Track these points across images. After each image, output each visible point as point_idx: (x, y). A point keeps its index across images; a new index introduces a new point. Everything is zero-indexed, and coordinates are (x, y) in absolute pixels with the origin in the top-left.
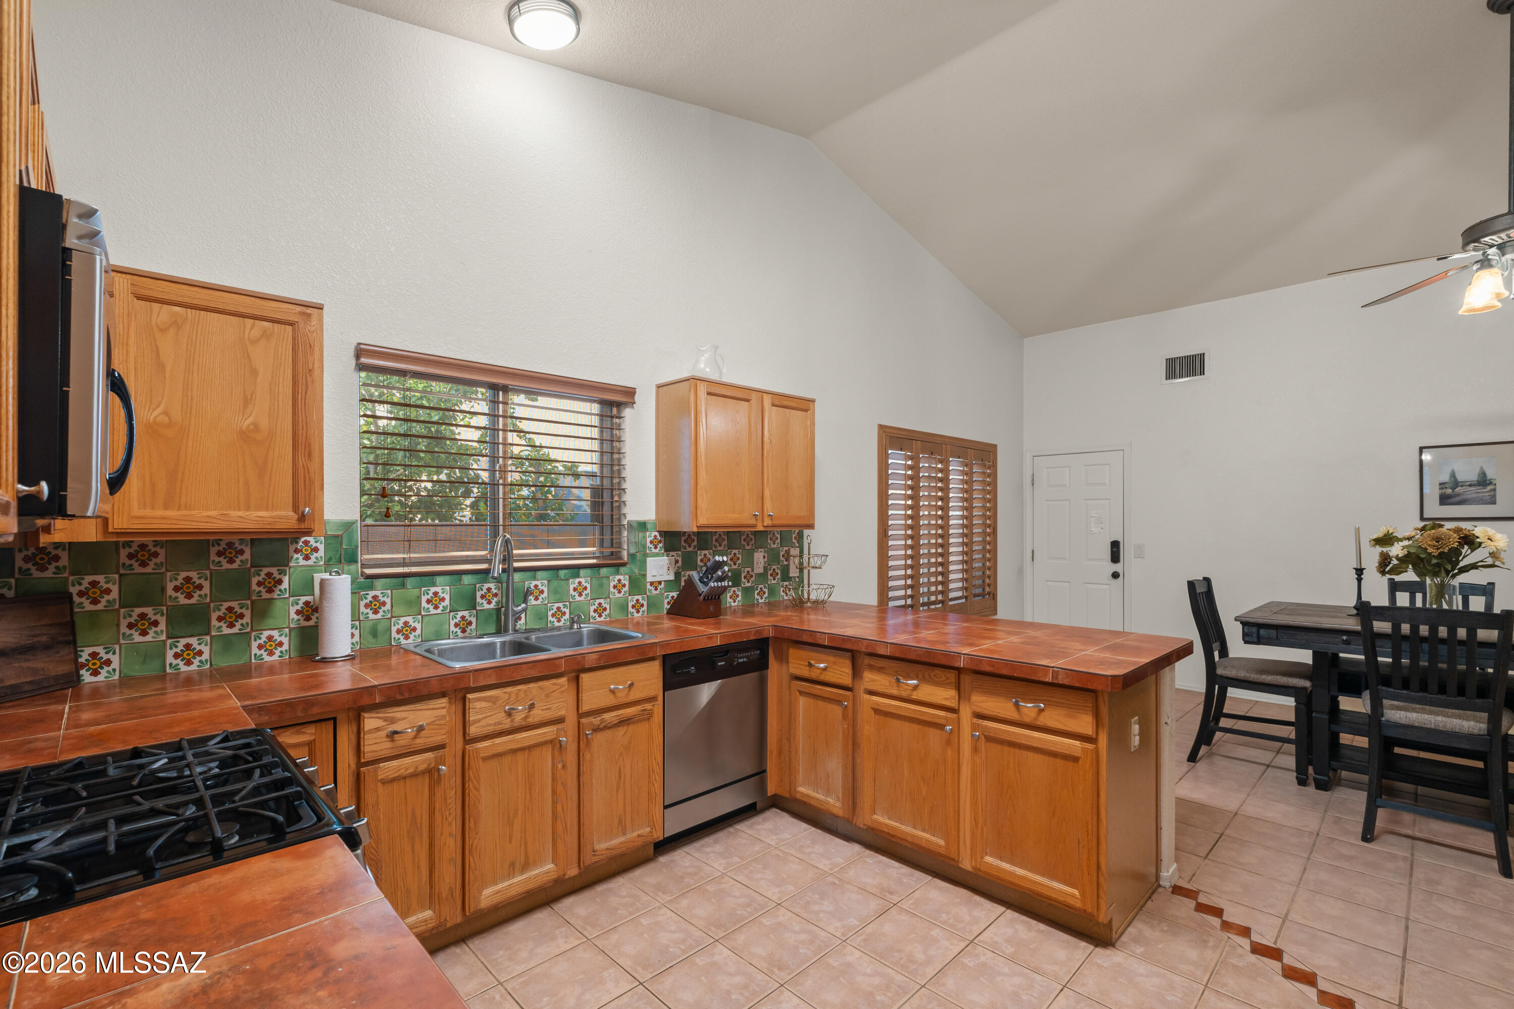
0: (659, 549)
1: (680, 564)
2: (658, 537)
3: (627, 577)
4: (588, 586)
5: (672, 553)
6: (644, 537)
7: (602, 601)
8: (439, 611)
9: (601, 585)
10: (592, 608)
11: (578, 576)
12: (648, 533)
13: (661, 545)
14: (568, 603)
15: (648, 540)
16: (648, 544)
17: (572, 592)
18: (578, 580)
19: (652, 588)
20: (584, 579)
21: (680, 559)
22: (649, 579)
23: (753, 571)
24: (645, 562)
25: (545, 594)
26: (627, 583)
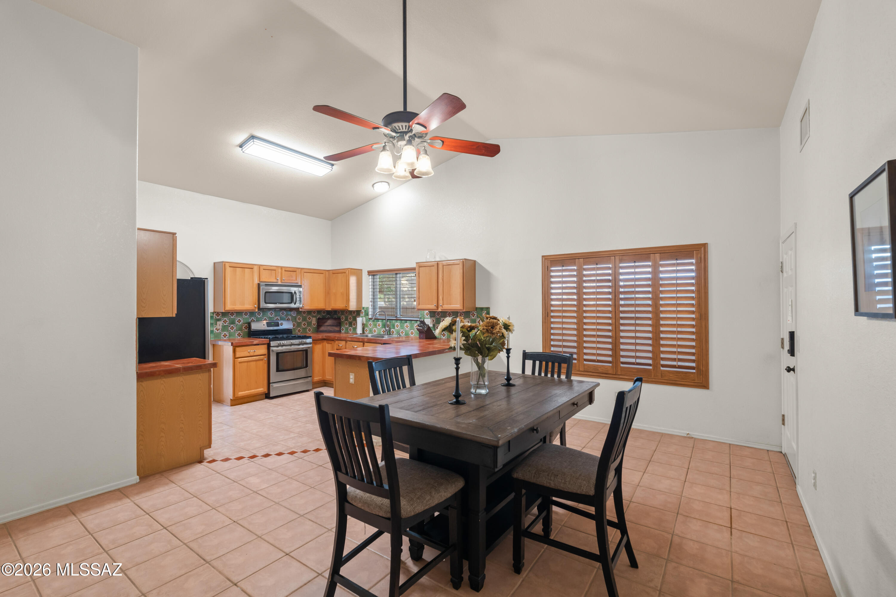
1: (435, 322)
2: (428, 312)
4: (409, 326)
5: (432, 318)
8: (380, 328)
9: (412, 326)
10: (410, 332)
11: (406, 323)
13: (429, 315)
15: (425, 313)
17: (405, 327)
18: (407, 324)
20: (408, 324)
21: (435, 320)
25: (399, 327)
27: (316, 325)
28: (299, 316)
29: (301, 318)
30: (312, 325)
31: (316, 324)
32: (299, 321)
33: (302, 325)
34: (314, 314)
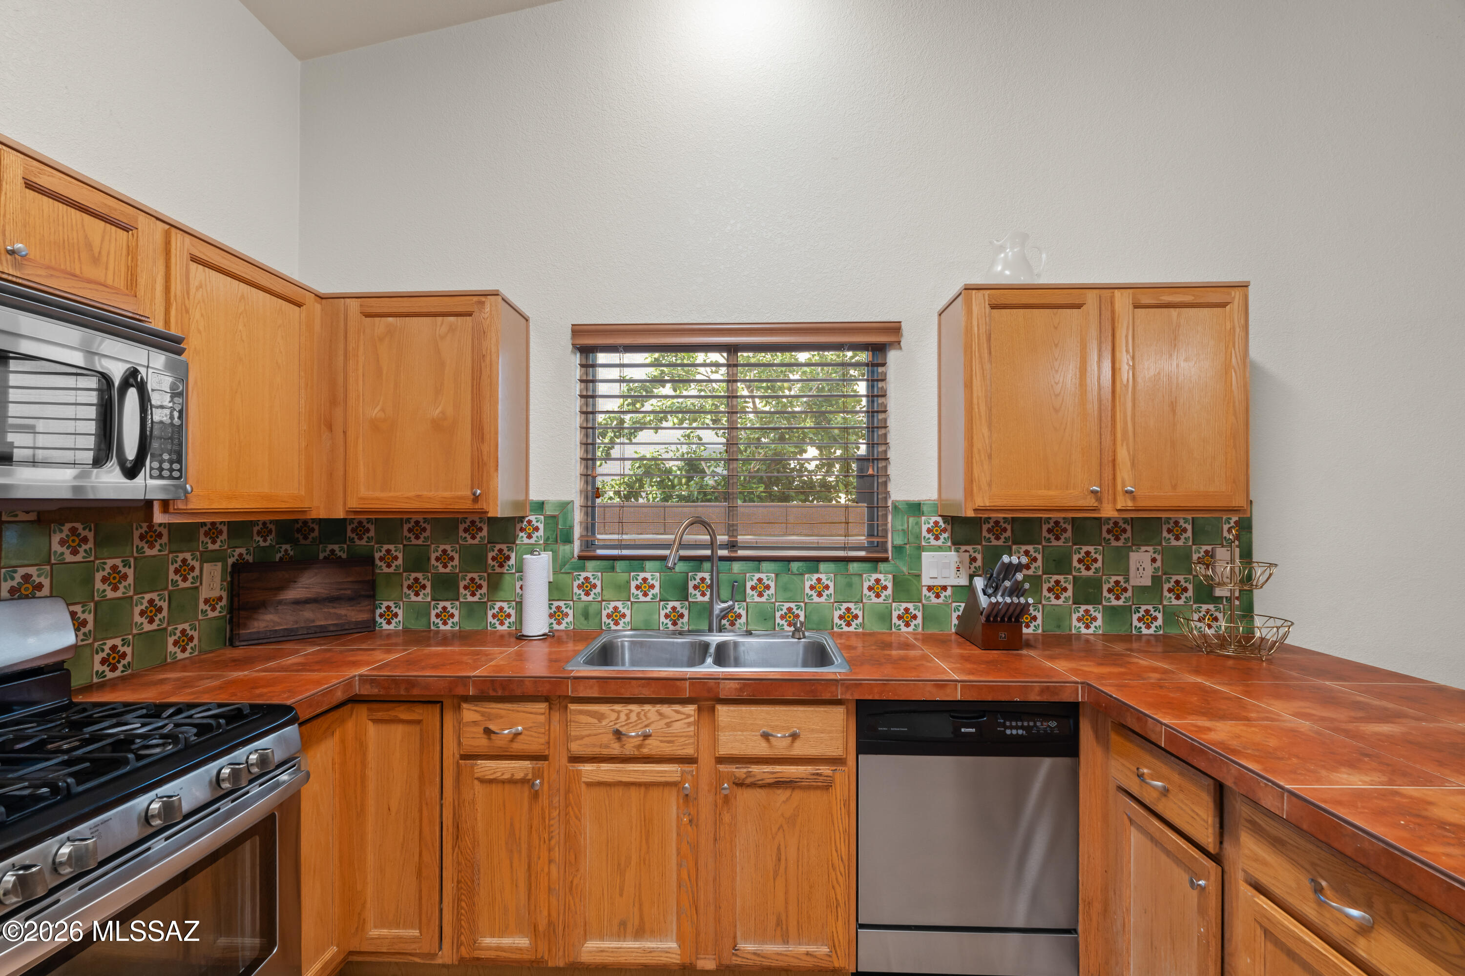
0: (942, 540)
1: (979, 563)
2: (941, 523)
3: (890, 576)
4: (831, 585)
5: (963, 548)
6: (917, 523)
7: (851, 605)
8: (648, 599)
9: (850, 585)
10: (837, 614)
11: (817, 571)
12: (923, 518)
13: (946, 535)
14: (802, 604)
15: (924, 528)
16: (924, 533)
17: (807, 590)
18: (816, 576)
19: (932, 595)
20: (826, 575)
21: (979, 557)
22: (926, 581)
23: (1127, 581)
24: (919, 558)
25: (772, 591)
26: (890, 585)
27: (224, 602)
28: (110, 562)
29: (130, 572)
30: (202, 606)
31: (220, 599)
32: (110, 594)
33: (137, 619)
34: (214, 542)
